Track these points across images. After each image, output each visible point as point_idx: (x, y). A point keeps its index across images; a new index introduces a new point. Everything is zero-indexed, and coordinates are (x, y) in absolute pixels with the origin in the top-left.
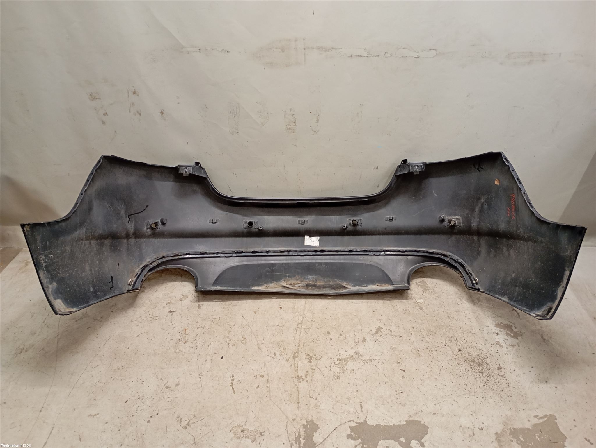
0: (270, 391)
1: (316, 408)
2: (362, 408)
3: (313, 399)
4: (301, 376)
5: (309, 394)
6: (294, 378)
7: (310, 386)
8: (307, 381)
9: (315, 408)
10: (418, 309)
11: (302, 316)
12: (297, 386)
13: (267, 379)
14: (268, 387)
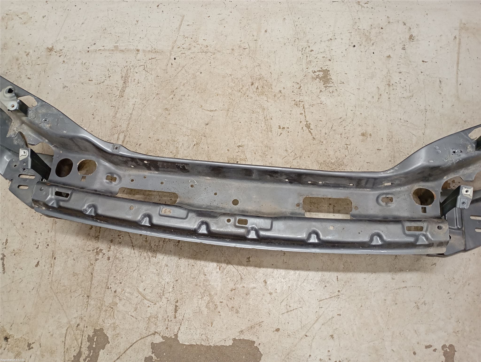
0: (53, 273)
1: (112, 308)
2: (176, 311)
3: (111, 291)
4: (101, 250)
5: (107, 283)
6: (91, 251)
7: (110, 267)
8: (109, 259)
9: (110, 307)
10: (302, 128)
11: (123, 134)
12: (92, 267)
13: (53, 252)
14: (51, 264)
